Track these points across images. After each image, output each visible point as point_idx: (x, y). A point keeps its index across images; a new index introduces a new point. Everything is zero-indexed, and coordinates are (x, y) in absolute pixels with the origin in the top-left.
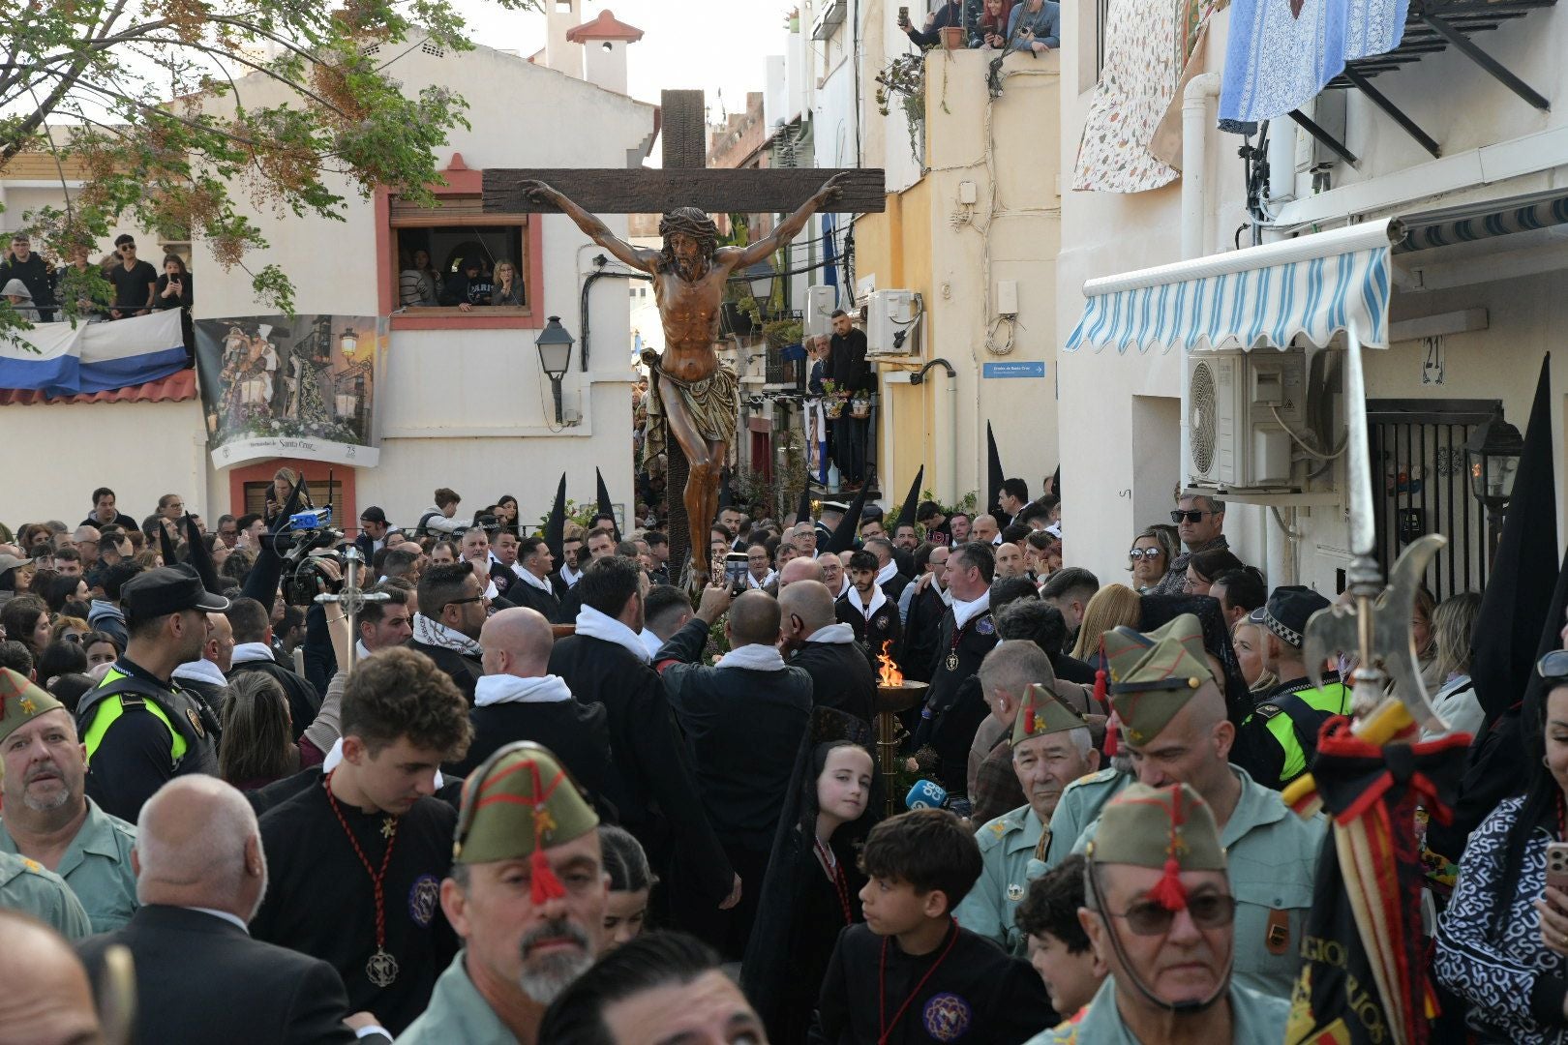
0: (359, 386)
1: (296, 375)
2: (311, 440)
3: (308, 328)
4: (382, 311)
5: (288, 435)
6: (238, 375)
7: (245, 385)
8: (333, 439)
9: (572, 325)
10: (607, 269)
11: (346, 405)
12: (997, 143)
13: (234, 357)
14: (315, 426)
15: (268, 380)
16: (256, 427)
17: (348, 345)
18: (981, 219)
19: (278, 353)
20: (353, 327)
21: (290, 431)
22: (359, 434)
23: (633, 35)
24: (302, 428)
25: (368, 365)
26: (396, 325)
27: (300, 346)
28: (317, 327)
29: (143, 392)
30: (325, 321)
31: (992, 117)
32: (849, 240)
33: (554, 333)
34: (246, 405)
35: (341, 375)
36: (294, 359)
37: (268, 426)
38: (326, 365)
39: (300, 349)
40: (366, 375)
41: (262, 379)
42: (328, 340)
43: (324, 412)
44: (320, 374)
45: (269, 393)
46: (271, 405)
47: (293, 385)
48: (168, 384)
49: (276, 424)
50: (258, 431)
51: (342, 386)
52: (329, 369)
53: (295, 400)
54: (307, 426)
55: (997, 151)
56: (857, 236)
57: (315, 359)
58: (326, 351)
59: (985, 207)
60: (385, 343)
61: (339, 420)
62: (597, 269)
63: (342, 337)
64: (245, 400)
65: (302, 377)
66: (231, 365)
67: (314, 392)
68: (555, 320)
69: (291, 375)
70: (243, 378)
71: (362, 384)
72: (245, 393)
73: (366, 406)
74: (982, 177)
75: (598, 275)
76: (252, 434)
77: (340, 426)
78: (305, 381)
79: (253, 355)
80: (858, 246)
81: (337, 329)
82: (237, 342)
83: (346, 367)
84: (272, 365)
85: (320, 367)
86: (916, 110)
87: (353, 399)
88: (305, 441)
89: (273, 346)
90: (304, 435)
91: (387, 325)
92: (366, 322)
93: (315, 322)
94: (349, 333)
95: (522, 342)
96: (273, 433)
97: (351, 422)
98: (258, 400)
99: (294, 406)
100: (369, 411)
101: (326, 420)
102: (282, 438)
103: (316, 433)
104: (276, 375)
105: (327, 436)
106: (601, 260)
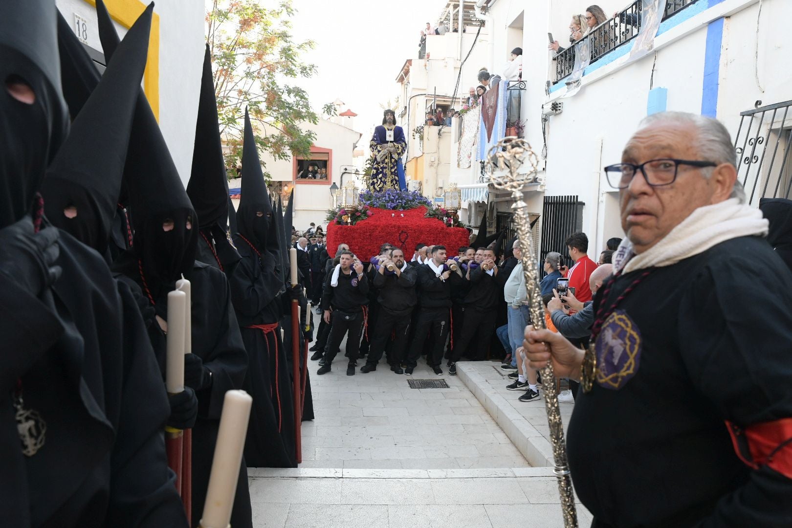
1: (274, 195)
3: (277, 184)
4: (293, 180)
9: (338, 185)
10: (347, 171)
12: (440, 147)
17: (286, 188)
18: (435, 165)
20: (287, 183)
23: (354, 115)
26: (297, 183)
27: (275, 189)
30: (280, 183)
31: (439, 142)
32: (405, 167)
33: (334, 186)
35: (284, 196)
36: (273, 192)
42: (281, 187)
44: (279, 196)
52: (282, 194)
55: (440, 150)
56: (406, 166)
57: (278, 192)
58: (281, 190)
59: (436, 162)
62: (345, 171)
63: (284, 186)
68: (334, 183)
69: (273, 196)
71: (290, 197)
74: (436, 155)
75: (345, 173)
80: (407, 168)
81: (283, 184)
83: (286, 194)
86: (422, 138)
87: (287, 202)
91: (295, 183)
92: (289, 182)
94: (286, 185)
95: (326, 188)
97: (286, 207)
106: (346, 169)
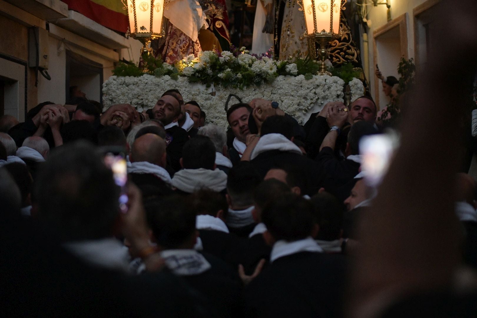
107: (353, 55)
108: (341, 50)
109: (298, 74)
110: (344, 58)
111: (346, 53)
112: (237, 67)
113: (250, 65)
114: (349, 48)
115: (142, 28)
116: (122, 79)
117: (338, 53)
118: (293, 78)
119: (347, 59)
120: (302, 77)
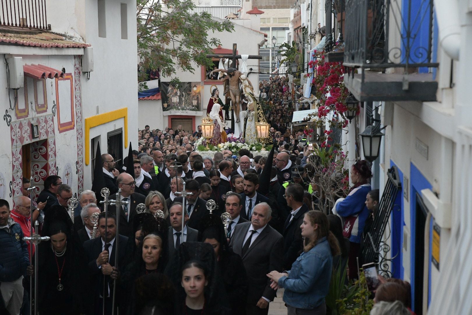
0: (197, 98)
2: (187, 111)
3: (186, 85)
4: (202, 80)
5: (182, 110)
6: (171, 96)
7: (173, 98)
8: (192, 110)
10: (253, 71)
11: (195, 103)
13: (170, 92)
14: (188, 108)
15: (178, 98)
16: (175, 108)
17: (195, 89)
19: (180, 91)
21: (183, 109)
22: (198, 109)
24: (185, 108)
25: (199, 93)
26: (206, 83)
27: (184, 90)
28: (188, 85)
29: (150, 98)
30: (190, 83)
34: (173, 103)
35: (193, 96)
36: (183, 93)
37: (178, 108)
38: (190, 94)
39: (185, 90)
40: (199, 95)
41: (177, 97)
42: (191, 88)
43: (190, 105)
44: (189, 96)
45: (178, 101)
46: (178, 103)
47: (183, 99)
48: (155, 96)
49: (180, 108)
50: (176, 109)
51: (194, 99)
52: (191, 95)
53: (184, 102)
54: (186, 108)
57: (188, 93)
58: (190, 91)
60: (203, 88)
61: (193, 106)
62: (250, 71)
63: (193, 87)
64: (173, 101)
65: (185, 97)
66: (170, 93)
67: (188, 100)
69: (183, 97)
70: (172, 96)
71: (198, 97)
72: (173, 100)
73: (199, 102)
75: (250, 73)
76: (175, 109)
77: (193, 107)
78: (186, 98)
79: (175, 92)
81: (192, 85)
82: (171, 88)
83: (194, 94)
84: (179, 94)
85: (189, 94)
87: (196, 101)
88: (186, 111)
89: (179, 90)
90: (186, 110)
91: (203, 84)
92: (198, 83)
93: (188, 84)
94: (195, 86)
96: (179, 110)
97: (196, 106)
98: (176, 102)
99: (184, 104)
100: (200, 103)
101: (191, 107)
102: (181, 111)
103: (188, 109)
104: (180, 96)
105: (191, 110)
106: (251, 69)
107: (271, 140)
108: (267, 139)
109: (256, 150)
110: (268, 141)
111: (269, 140)
112: (237, 148)
113: (241, 147)
114: (270, 138)
115: (207, 135)
116: (202, 152)
117: (267, 140)
118: (254, 152)
119: (269, 142)
120: (257, 151)
